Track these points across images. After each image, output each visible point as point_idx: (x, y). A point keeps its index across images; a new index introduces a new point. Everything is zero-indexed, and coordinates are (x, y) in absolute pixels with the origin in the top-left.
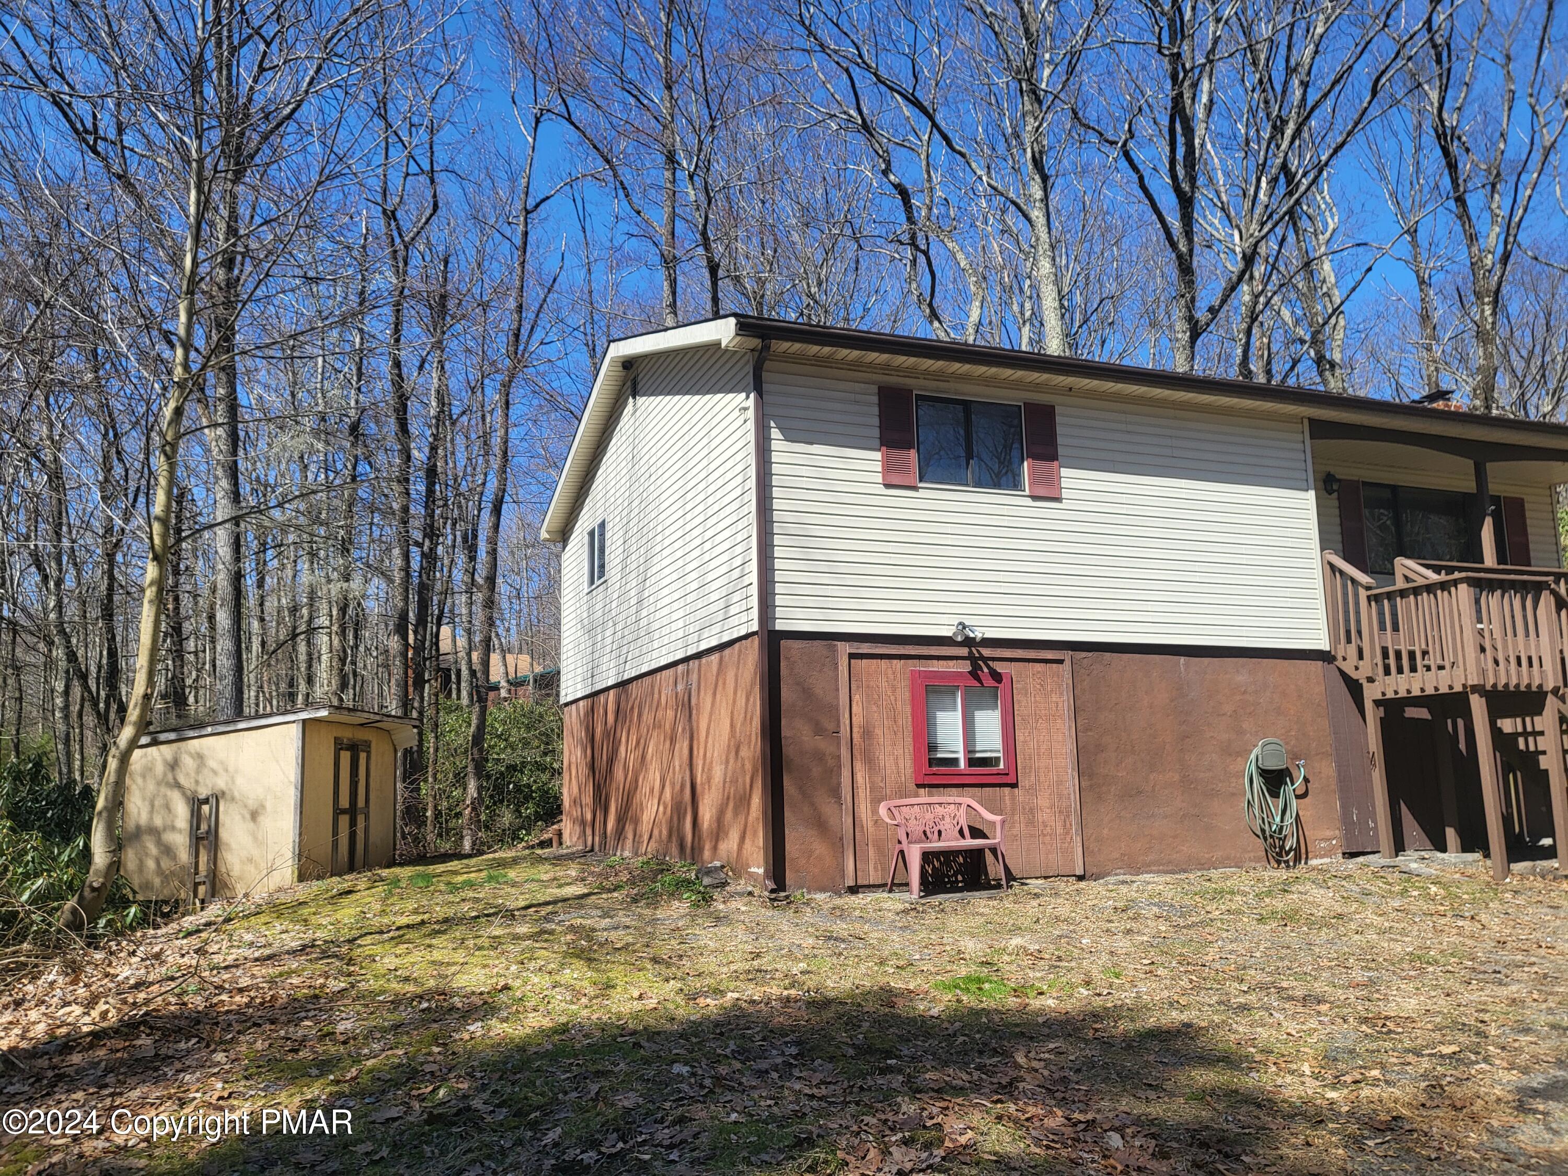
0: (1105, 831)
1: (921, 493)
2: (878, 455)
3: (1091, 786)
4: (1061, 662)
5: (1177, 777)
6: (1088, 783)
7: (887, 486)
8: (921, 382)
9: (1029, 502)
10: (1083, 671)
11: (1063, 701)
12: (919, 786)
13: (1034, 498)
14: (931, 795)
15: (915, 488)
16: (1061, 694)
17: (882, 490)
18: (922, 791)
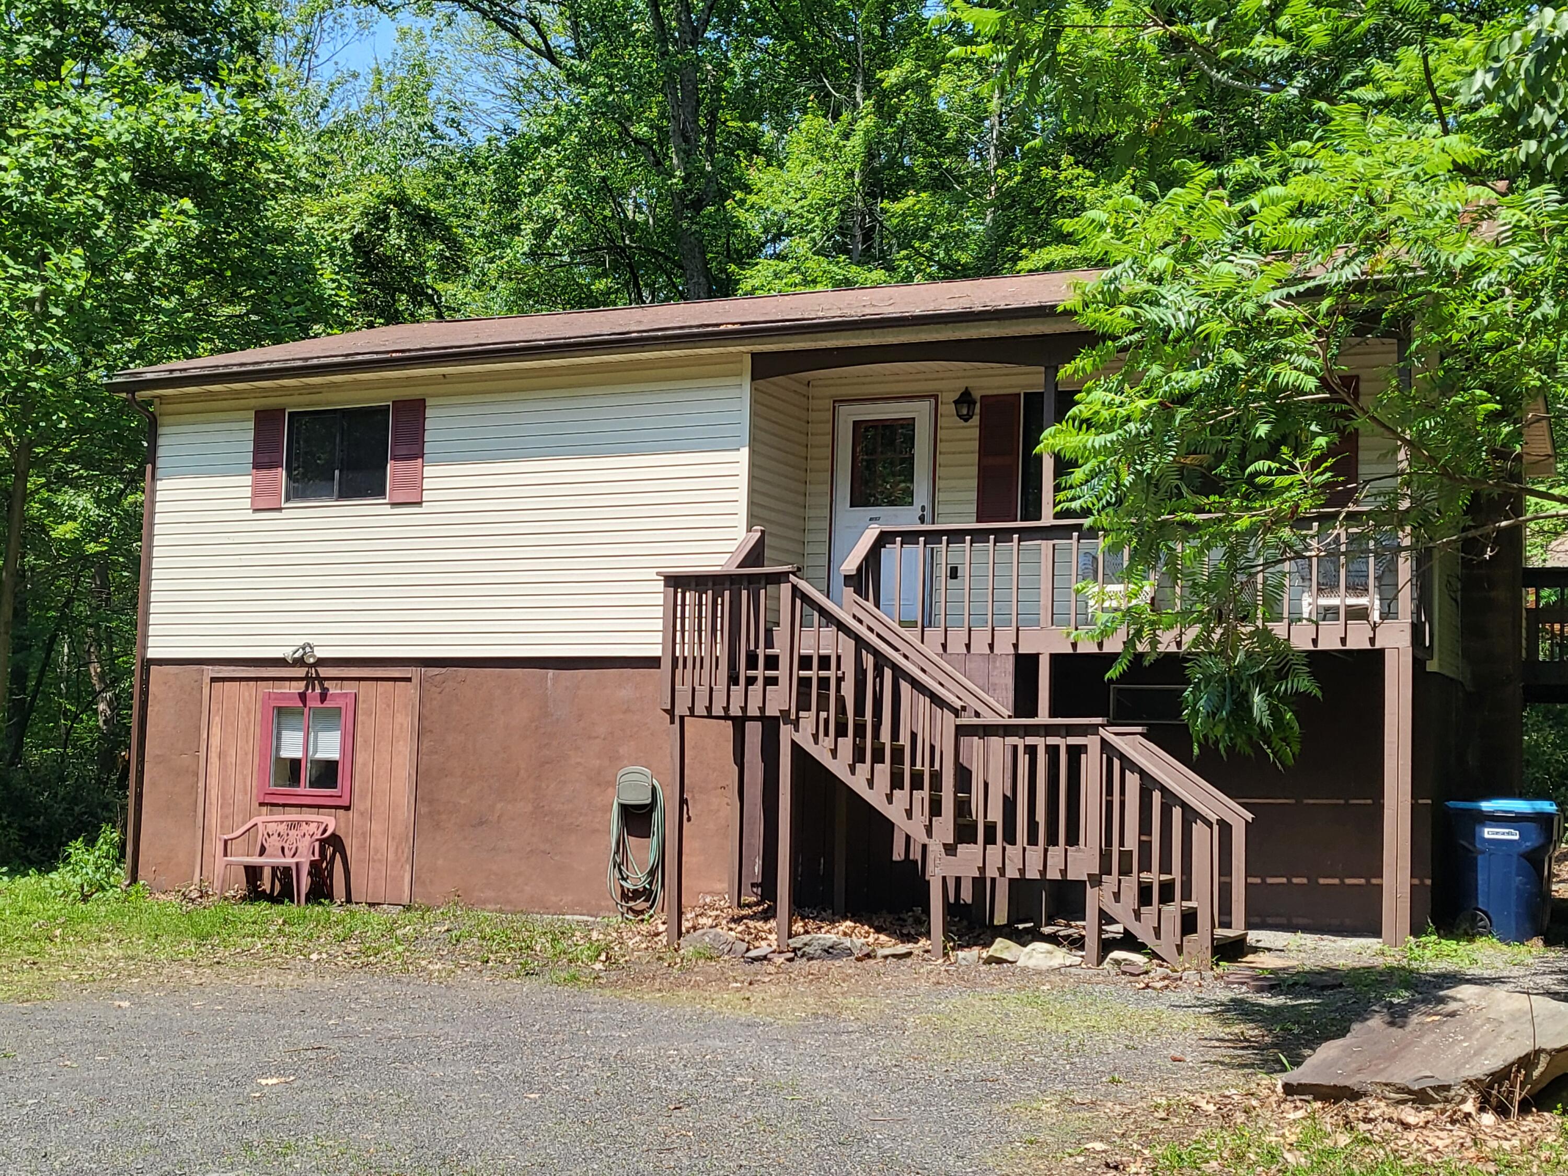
0: (440, 862)
1: (285, 514)
2: (248, 480)
3: (430, 812)
4: (409, 680)
5: (529, 808)
6: (427, 810)
7: (256, 510)
8: (296, 399)
9: (388, 509)
10: (434, 689)
11: (405, 721)
12: (261, 804)
13: (394, 505)
14: (272, 813)
15: (280, 509)
16: (407, 715)
17: (250, 515)
18: (264, 809)
